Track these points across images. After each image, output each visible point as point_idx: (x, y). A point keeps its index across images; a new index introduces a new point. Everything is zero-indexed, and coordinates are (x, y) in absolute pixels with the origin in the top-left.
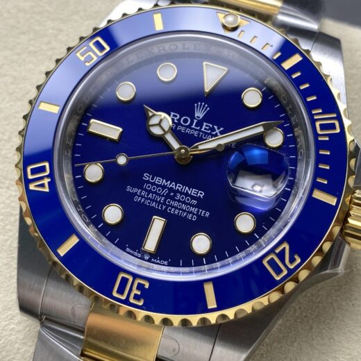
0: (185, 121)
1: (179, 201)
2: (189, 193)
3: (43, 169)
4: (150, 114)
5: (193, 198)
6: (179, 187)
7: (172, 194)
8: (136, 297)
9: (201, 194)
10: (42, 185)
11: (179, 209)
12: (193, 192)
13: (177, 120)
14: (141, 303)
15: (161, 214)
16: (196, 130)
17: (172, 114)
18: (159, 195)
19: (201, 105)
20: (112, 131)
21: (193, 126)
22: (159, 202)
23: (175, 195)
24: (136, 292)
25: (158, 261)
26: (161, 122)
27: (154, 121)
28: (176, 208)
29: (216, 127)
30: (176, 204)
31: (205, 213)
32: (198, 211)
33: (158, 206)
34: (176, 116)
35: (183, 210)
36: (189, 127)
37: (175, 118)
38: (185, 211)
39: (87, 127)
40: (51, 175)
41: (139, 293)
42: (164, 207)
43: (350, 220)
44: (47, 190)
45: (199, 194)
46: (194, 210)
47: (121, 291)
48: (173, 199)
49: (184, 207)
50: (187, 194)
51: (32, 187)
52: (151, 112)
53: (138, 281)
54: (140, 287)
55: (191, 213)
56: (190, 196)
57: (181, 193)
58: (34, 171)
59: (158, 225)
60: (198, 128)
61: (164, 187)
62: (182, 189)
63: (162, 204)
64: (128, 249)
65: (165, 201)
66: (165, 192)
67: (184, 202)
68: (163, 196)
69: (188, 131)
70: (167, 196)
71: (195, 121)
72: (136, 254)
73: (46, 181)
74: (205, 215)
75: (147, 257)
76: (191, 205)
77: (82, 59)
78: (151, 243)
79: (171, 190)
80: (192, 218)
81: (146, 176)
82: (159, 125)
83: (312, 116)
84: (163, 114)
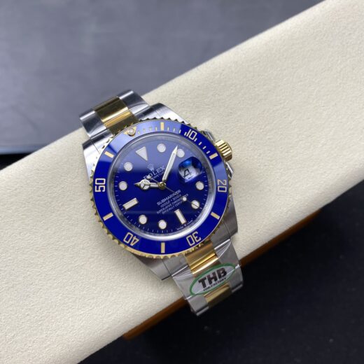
1: (175, 200)
3: (129, 236)
5: (178, 195)
6: (171, 196)
8: (197, 239)
9: (179, 191)
10: (135, 240)
11: (178, 202)
12: (176, 193)
14: (200, 239)
15: (176, 209)
16: (156, 175)
17: (144, 177)
18: (168, 204)
19: (149, 166)
20: (134, 202)
24: (196, 238)
26: (144, 183)
27: (142, 186)
29: (161, 168)
30: (175, 202)
31: (186, 195)
33: (172, 208)
36: (153, 176)
39: (124, 209)
40: (134, 235)
42: (174, 206)
43: (224, 155)
44: (138, 240)
47: (191, 242)
48: (173, 201)
49: (179, 200)
50: (176, 196)
51: (132, 245)
52: (138, 184)
53: (193, 234)
54: (196, 235)
58: (127, 240)
59: (178, 213)
60: (157, 173)
61: (167, 201)
62: (173, 196)
63: (172, 206)
64: (178, 229)
65: (172, 204)
66: (169, 202)
67: (177, 199)
68: (170, 204)
70: (171, 202)
71: (153, 172)
72: (181, 228)
73: (135, 238)
76: (180, 197)
77: (99, 191)
78: (183, 220)
79: (170, 199)
81: (159, 203)
82: (145, 185)
83: (185, 137)
84: (143, 180)
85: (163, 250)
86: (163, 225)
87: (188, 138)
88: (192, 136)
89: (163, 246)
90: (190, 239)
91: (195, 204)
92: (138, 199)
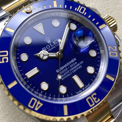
0: (48, 47)
1: (72, 67)
2: (72, 62)
3: (33, 101)
4: (38, 55)
5: (74, 62)
6: (68, 64)
7: (69, 68)
8: (97, 100)
9: (75, 59)
10: (39, 105)
11: (75, 69)
12: (72, 61)
13: (46, 49)
14: (99, 100)
16: (53, 46)
17: (43, 49)
18: (66, 71)
19: (46, 39)
21: (52, 46)
22: (69, 73)
23: (70, 67)
24: (95, 99)
25: (87, 86)
26: (43, 54)
27: (41, 56)
28: (74, 69)
29: (57, 40)
30: (73, 69)
31: (82, 62)
32: (80, 64)
33: (70, 74)
34: (44, 49)
35: (76, 68)
36: (51, 47)
37: (45, 49)
38: (77, 68)
39: (27, 78)
40: (38, 100)
41: (96, 98)
42: (71, 73)
44: (42, 105)
45: (74, 60)
46: (78, 65)
47: (91, 103)
48: (70, 68)
49: (75, 67)
50: (72, 63)
51: (36, 109)
54: (94, 96)
55: (79, 66)
56: (73, 63)
57: (71, 65)
58: (32, 105)
59: (76, 78)
60: (53, 45)
61: (65, 68)
62: (69, 64)
63: (70, 73)
64: (77, 93)
65: (69, 71)
66: (67, 69)
67: (74, 66)
68: (67, 71)
69: (52, 49)
70: (69, 69)
71: (50, 44)
72: (80, 91)
73: (39, 103)
74: (82, 63)
75: (83, 89)
76: (76, 64)
78: (81, 84)
79: (67, 67)
80: (80, 67)
81: (57, 71)
82: (44, 55)
83: (76, 11)
84: (42, 52)
85: (66, 113)
86: (63, 89)
87: (78, 12)
88: (82, 11)
89: (65, 108)
90: (89, 100)
91: (91, 70)
92: (38, 68)
